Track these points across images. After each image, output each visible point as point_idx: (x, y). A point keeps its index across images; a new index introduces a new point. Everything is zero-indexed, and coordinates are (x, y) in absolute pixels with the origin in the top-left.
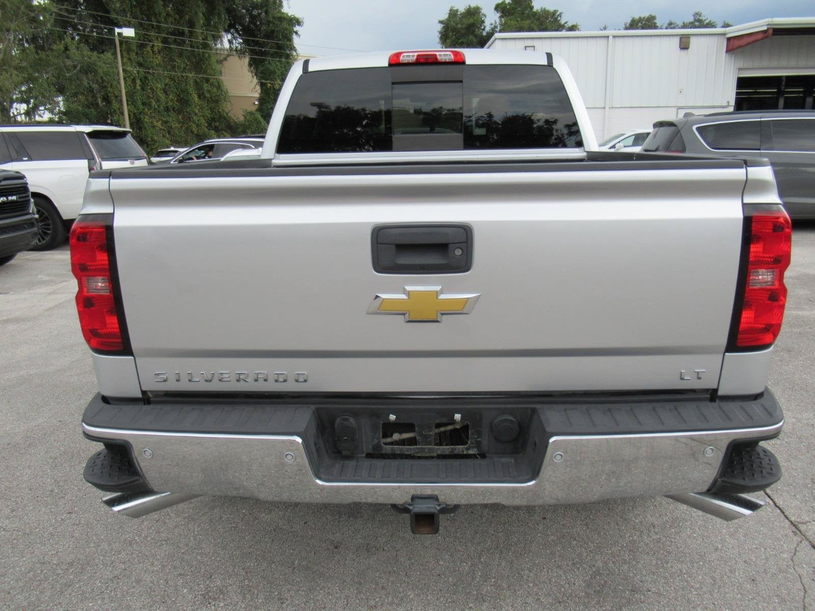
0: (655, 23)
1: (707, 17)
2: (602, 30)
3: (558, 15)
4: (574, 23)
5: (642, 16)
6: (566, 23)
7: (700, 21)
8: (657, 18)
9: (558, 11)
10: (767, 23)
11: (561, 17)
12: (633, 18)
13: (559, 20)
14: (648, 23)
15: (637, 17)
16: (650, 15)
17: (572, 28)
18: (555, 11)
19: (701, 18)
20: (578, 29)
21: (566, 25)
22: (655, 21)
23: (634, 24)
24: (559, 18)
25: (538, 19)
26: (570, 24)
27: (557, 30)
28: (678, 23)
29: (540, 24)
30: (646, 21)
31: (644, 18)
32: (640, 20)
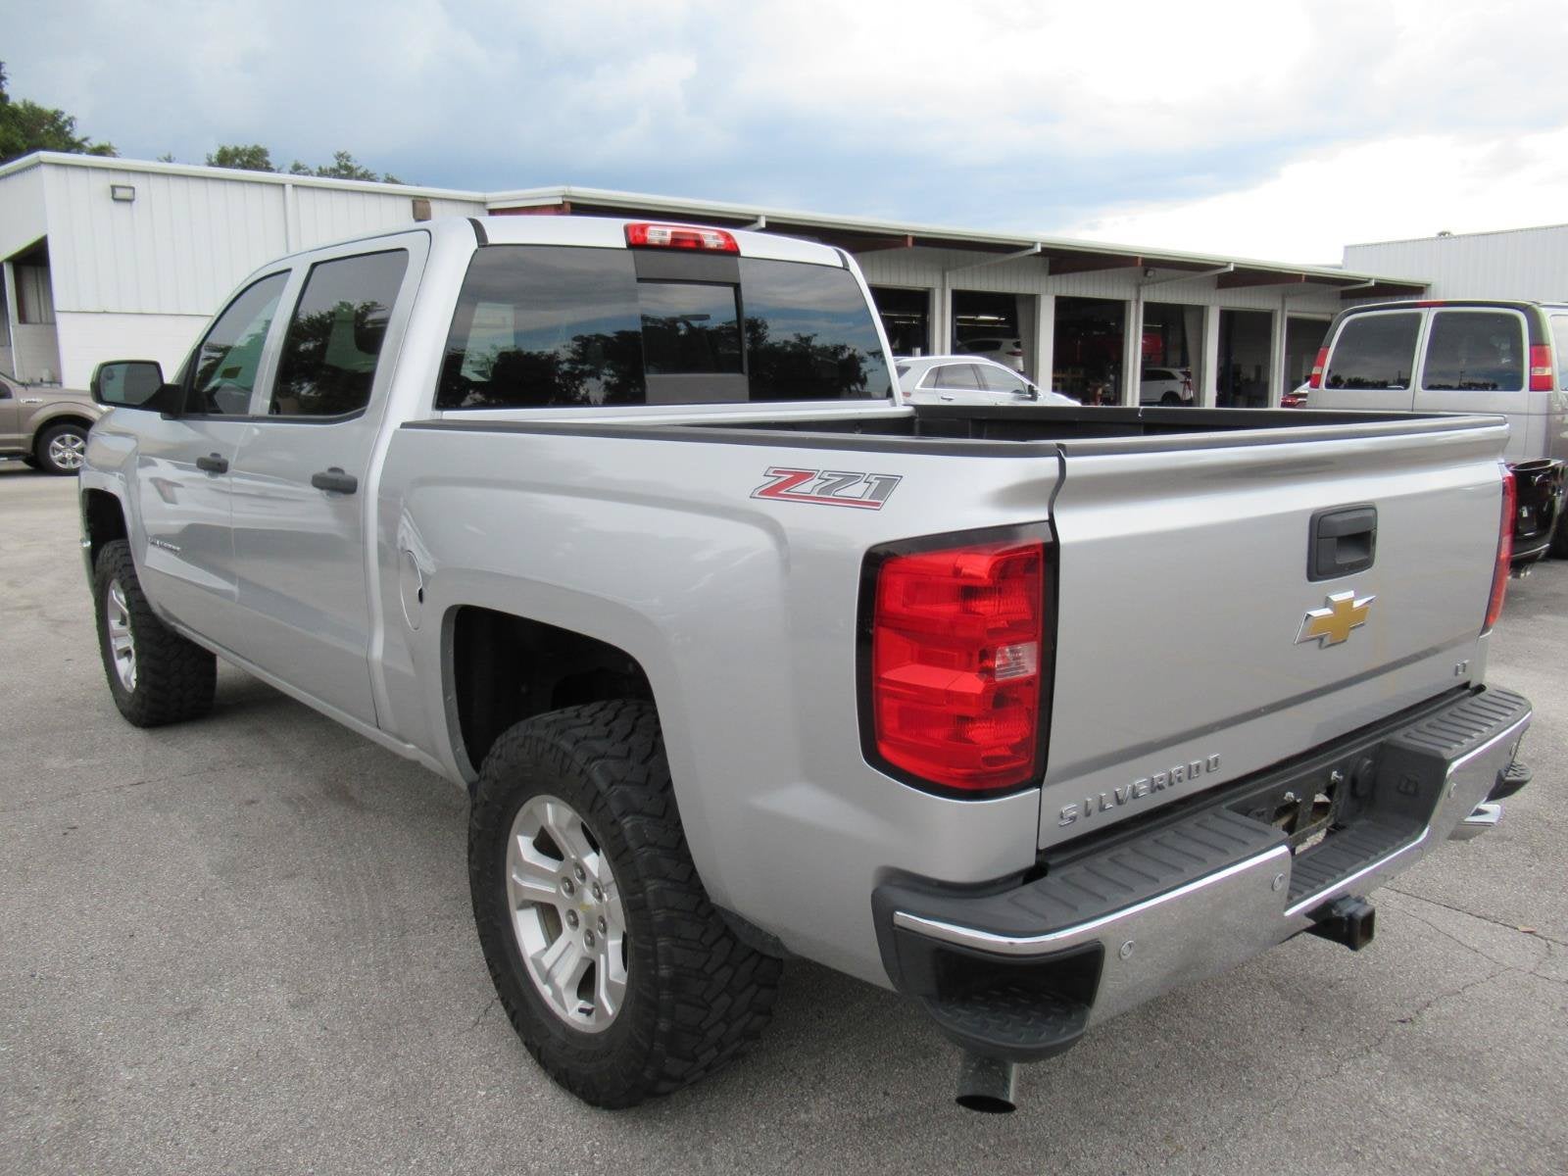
0: (267, 163)
1: (359, 161)
2: (161, 161)
3: (66, 121)
4: (104, 142)
5: (241, 147)
6: (85, 139)
7: (347, 168)
8: (270, 154)
9: (62, 113)
10: (563, 194)
11: (71, 125)
12: (223, 148)
13: (68, 133)
14: (255, 159)
15: (230, 148)
16: (256, 147)
17: (101, 151)
18: (56, 112)
19: (349, 164)
20: (114, 155)
21: (86, 144)
22: (267, 158)
23: (225, 159)
24: (68, 129)
25: (20, 125)
26: (95, 143)
27: (67, 150)
28: (311, 168)
29: (27, 136)
30: (249, 156)
31: (244, 150)
32: (238, 153)
